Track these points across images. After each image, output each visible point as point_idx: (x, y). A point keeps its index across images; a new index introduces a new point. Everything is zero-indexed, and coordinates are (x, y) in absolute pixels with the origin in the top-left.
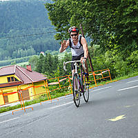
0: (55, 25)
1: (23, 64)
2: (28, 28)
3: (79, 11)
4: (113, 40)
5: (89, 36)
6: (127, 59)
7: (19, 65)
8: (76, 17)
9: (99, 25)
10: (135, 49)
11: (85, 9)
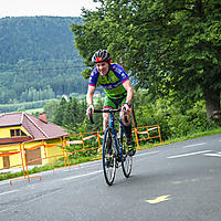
0: (84, 56)
1: (35, 111)
2: (46, 58)
3: (120, 38)
4: (168, 84)
5: (133, 75)
6: (188, 112)
7: (29, 112)
8: (115, 47)
9: (149, 60)
10: (199, 98)
11: (128, 36)
